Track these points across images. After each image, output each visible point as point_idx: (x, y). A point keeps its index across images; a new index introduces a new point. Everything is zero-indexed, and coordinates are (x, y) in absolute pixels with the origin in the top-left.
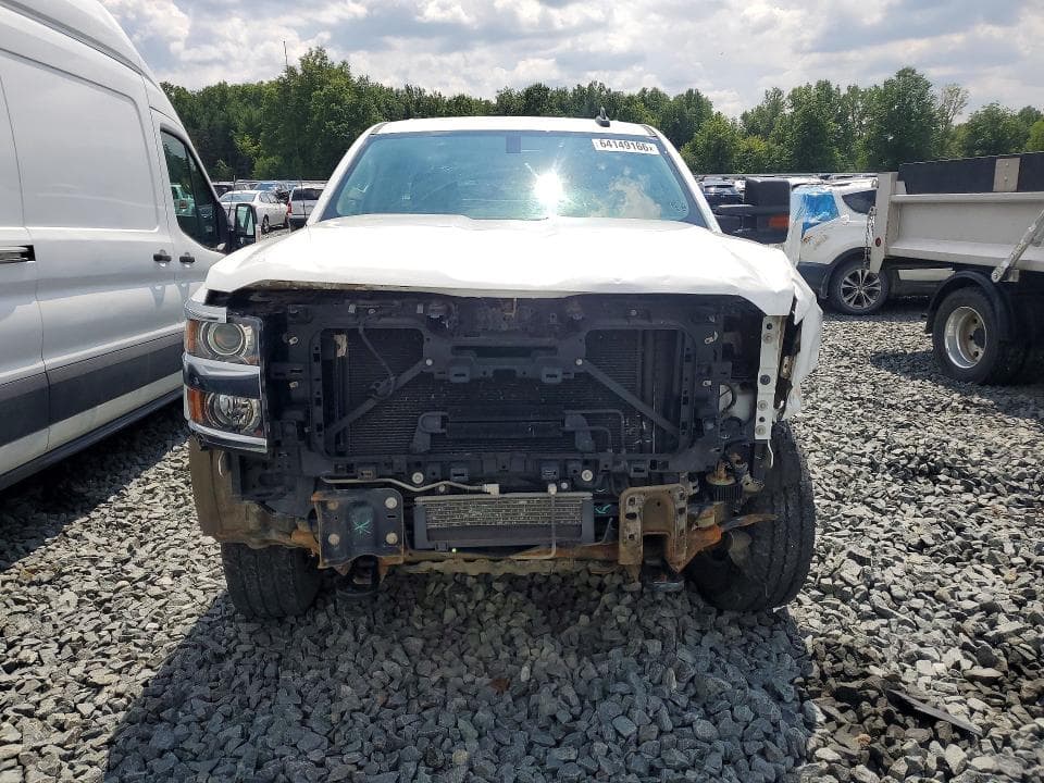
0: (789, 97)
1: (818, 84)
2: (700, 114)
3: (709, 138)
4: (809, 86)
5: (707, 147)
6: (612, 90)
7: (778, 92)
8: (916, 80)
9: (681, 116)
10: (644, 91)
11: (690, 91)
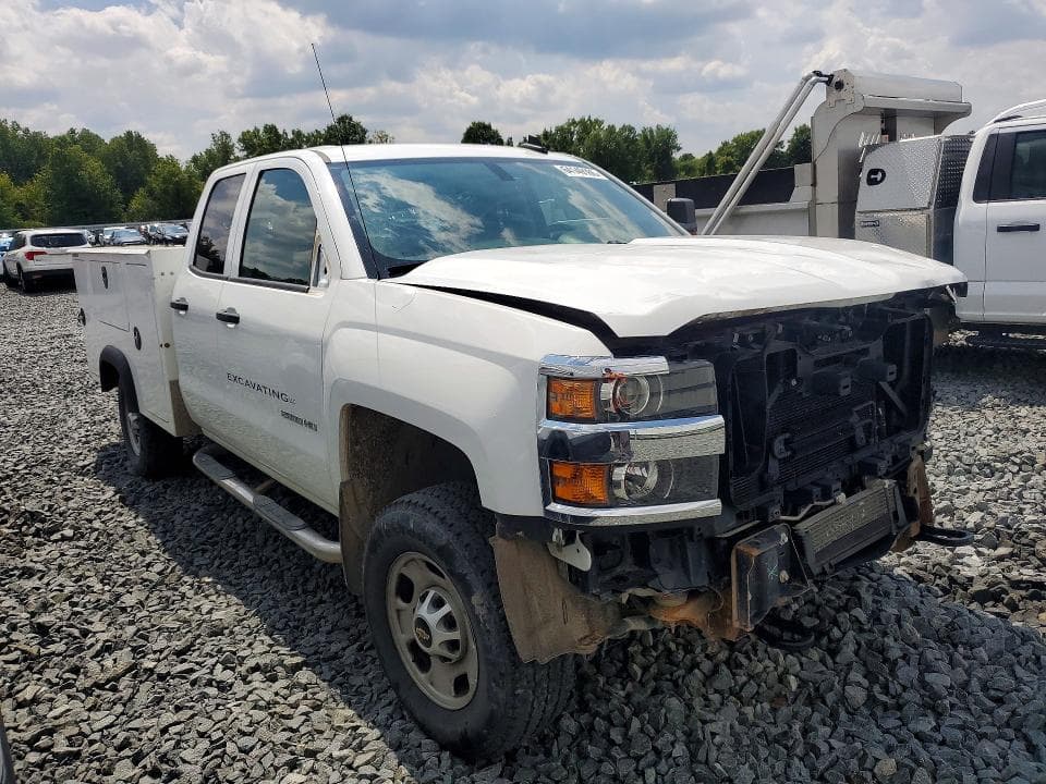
0: (240, 140)
1: (265, 128)
2: (146, 157)
3: (164, 183)
4: (257, 130)
5: (165, 191)
6: (31, 131)
7: (225, 135)
8: (354, 126)
9: (123, 158)
10: (73, 131)
11: (129, 133)
